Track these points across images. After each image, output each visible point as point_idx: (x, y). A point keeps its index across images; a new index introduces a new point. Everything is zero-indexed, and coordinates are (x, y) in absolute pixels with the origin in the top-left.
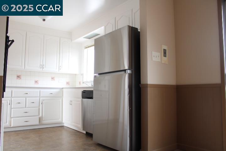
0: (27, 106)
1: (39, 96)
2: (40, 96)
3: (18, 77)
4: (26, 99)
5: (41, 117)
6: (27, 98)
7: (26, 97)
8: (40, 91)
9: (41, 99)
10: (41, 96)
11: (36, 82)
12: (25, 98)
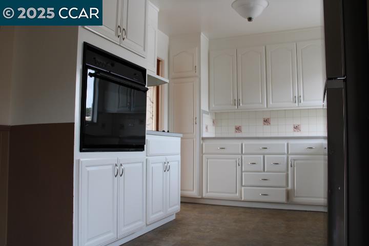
0: (266, 170)
1: (286, 152)
2: (288, 152)
3: (266, 121)
4: (264, 157)
5: (291, 190)
6: (266, 156)
7: (264, 155)
8: (288, 144)
9: (290, 157)
10: (290, 152)
11: (296, 128)
12: (262, 156)
